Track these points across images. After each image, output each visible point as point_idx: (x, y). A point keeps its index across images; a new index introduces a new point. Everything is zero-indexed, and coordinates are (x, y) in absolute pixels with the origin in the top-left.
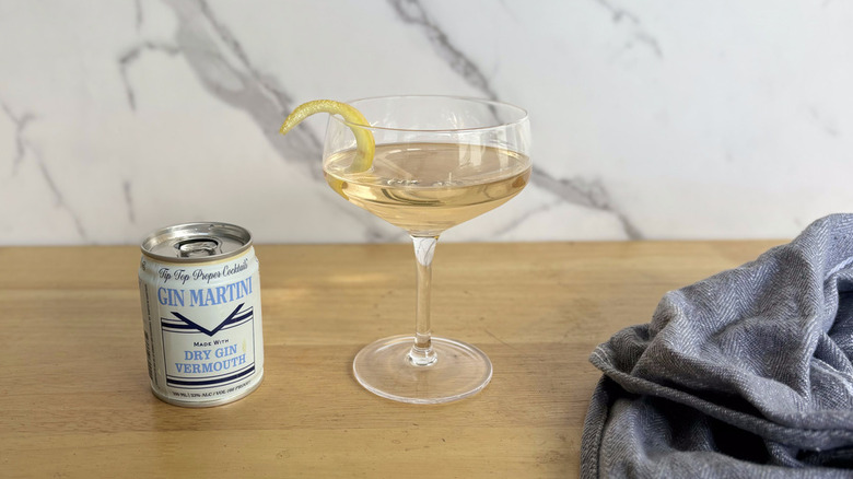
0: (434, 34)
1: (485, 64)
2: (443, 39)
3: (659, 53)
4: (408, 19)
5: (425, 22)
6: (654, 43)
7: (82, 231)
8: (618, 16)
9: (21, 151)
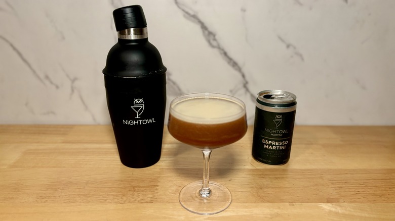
0: (222, 52)
1: (240, 63)
2: (225, 54)
3: (303, 59)
4: (213, 47)
5: (219, 47)
6: (301, 56)
7: (94, 119)
8: (288, 46)
9: (73, 91)
